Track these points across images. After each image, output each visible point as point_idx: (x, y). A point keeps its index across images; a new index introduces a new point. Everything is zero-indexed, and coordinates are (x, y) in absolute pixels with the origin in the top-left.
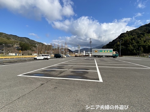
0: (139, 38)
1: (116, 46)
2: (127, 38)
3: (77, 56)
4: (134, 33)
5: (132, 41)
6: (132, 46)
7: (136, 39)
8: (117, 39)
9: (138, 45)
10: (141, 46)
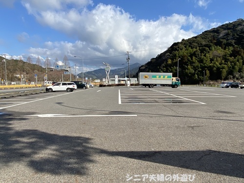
0: (203, 53)
1: (164, 67)
2: (184, 52)
3: (105, 86)
4: (194, 44)
5: (192, 59)
6: (192, 67)
7: (198, 55)
8: (167, 54)
9: (201, 65)
10: (205, 67)
